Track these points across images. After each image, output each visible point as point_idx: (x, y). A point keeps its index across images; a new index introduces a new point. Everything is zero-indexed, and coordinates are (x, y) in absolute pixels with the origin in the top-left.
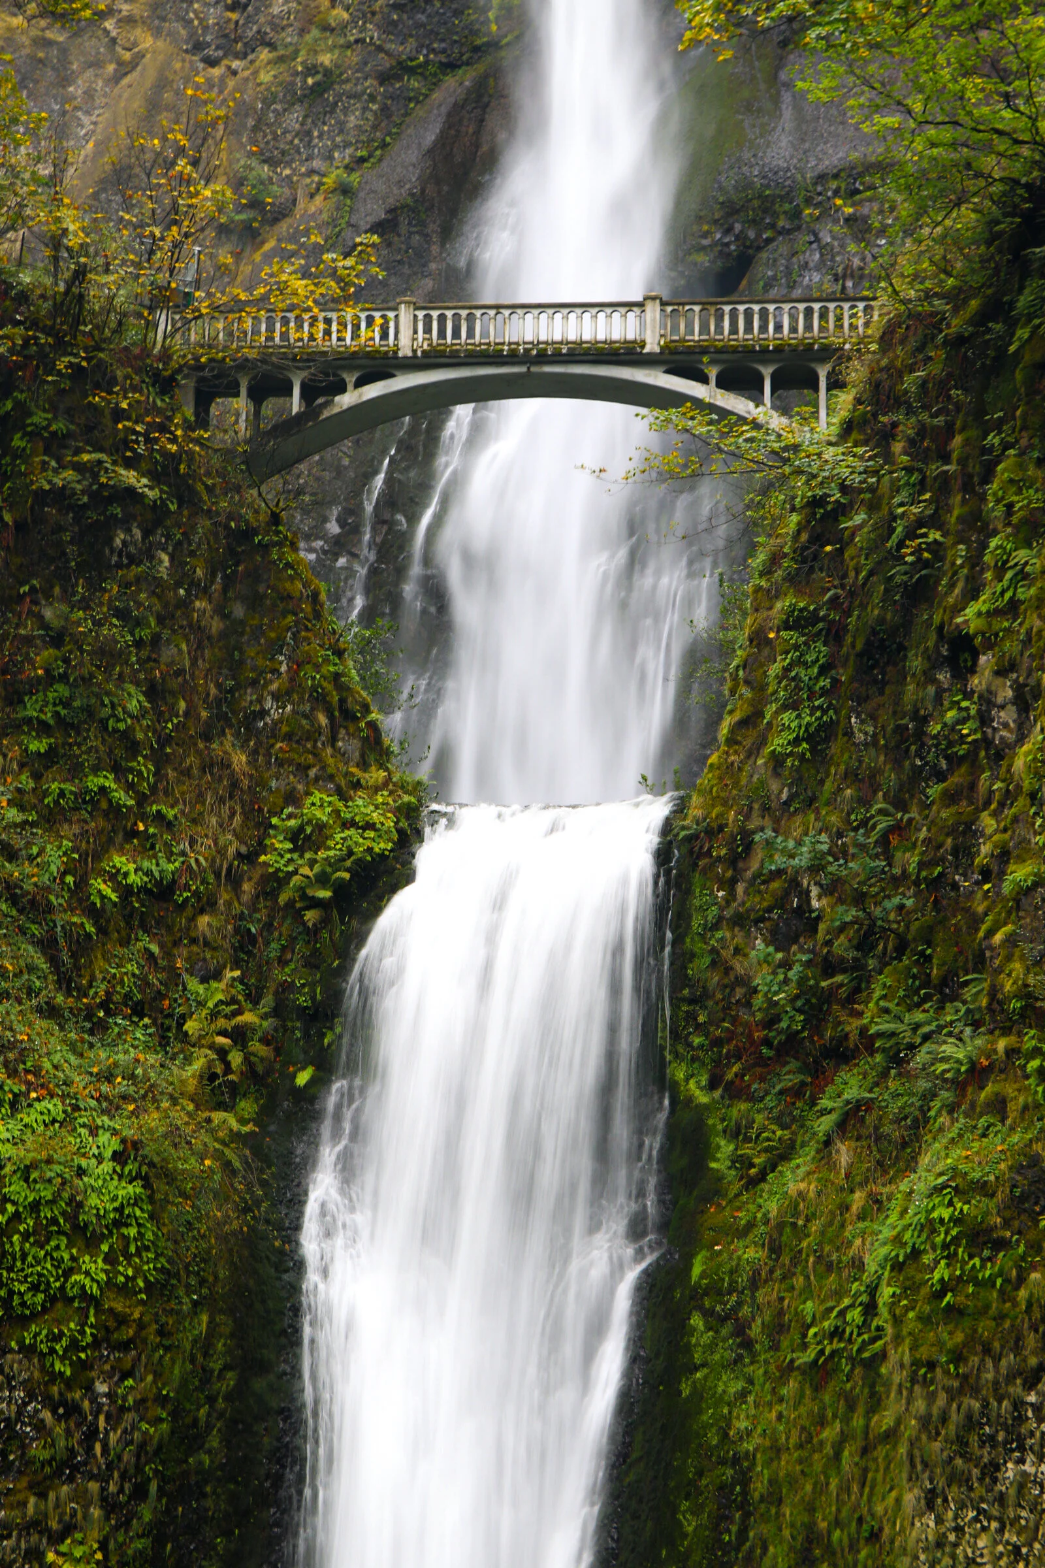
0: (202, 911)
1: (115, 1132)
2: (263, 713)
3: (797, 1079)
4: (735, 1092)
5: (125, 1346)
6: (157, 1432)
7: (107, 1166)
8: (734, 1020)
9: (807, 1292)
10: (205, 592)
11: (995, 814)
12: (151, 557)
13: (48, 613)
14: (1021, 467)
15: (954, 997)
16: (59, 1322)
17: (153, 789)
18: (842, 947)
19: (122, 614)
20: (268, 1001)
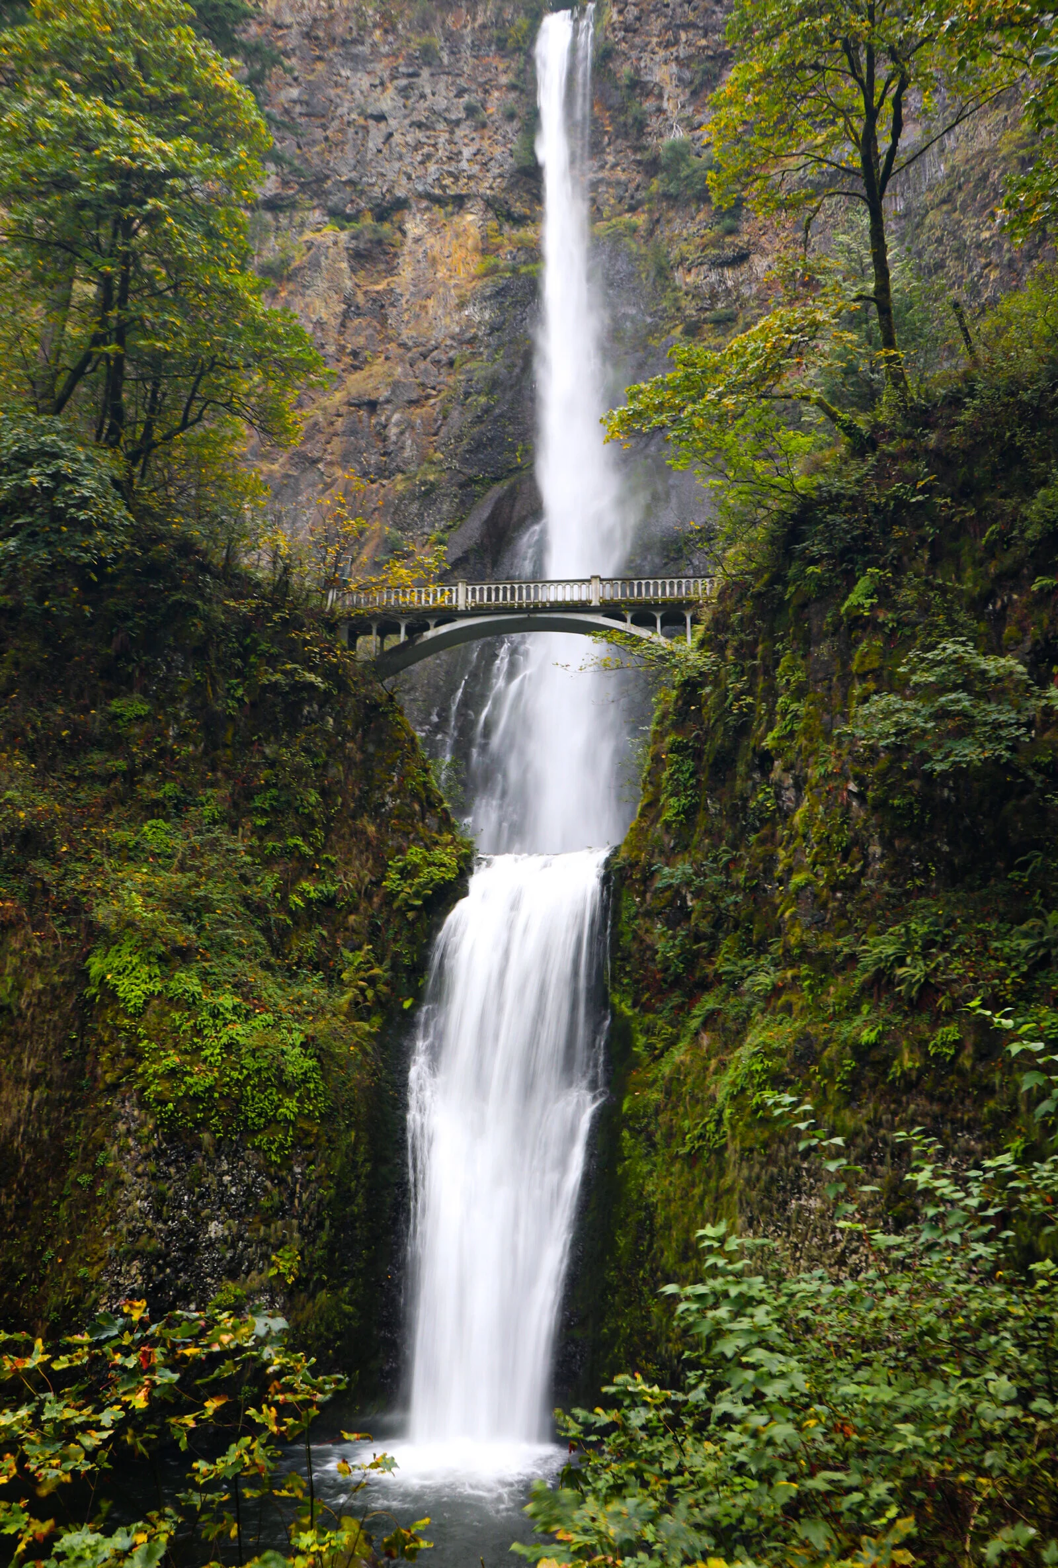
0: (351, 913)
1: (302, 1032)
2: (384, 804)
3: (680, 1000)
4: (646, 1008)
5: (310, 1148)
6: (327, 1193)
7: (297, 1050)
8: (646, 969)
9: (685, 1116)
10: (352, 738)
11: (785, 848)
12: (323, 719)
13: (267, 751)
14: (794, 659)
15: (766, 952)
16: (273, 1134)
17: (324, 846)
18: (705, 926)
19: (307, 750)
20: (387, 963)
